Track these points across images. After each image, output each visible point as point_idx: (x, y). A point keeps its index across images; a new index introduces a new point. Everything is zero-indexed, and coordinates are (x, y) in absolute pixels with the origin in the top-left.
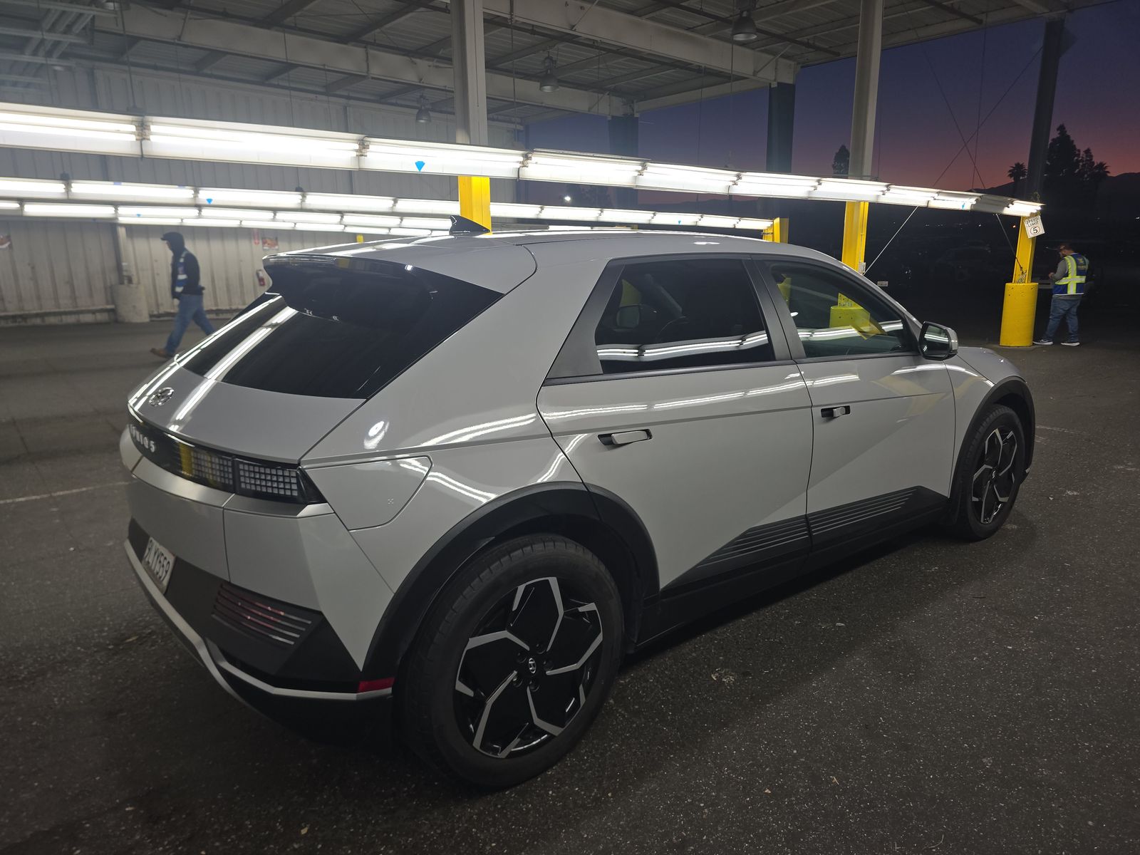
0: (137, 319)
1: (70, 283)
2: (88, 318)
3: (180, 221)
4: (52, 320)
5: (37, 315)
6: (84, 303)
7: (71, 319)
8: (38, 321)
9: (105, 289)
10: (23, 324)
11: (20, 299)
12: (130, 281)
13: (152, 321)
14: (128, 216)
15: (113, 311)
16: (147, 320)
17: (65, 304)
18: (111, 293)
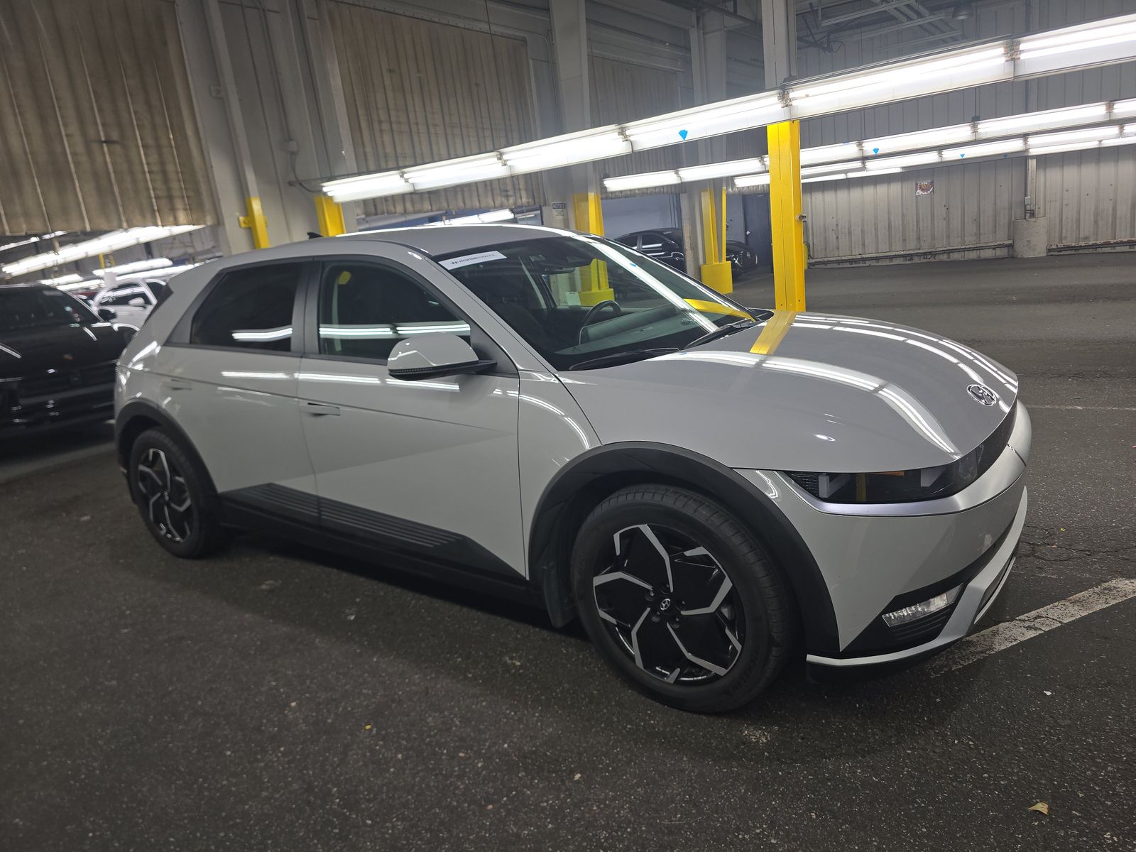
0: (1030, 255)
1: (977, 221)
2: (988, 254)
3: (1097, 143)
4: (956, 256)
5: (944, 252)
6: (987, 239)
7: (972, 255)
8: (944, 257)
9: (1009, 224)
10: (932, 260)
11: (933, 238)
12: (1033, 214)
13: (1047, 256)
14: (1039, 146)
15: (1011, 246)
16: (1044, 254)
17: (970, 241)
18: (1012, 227)
